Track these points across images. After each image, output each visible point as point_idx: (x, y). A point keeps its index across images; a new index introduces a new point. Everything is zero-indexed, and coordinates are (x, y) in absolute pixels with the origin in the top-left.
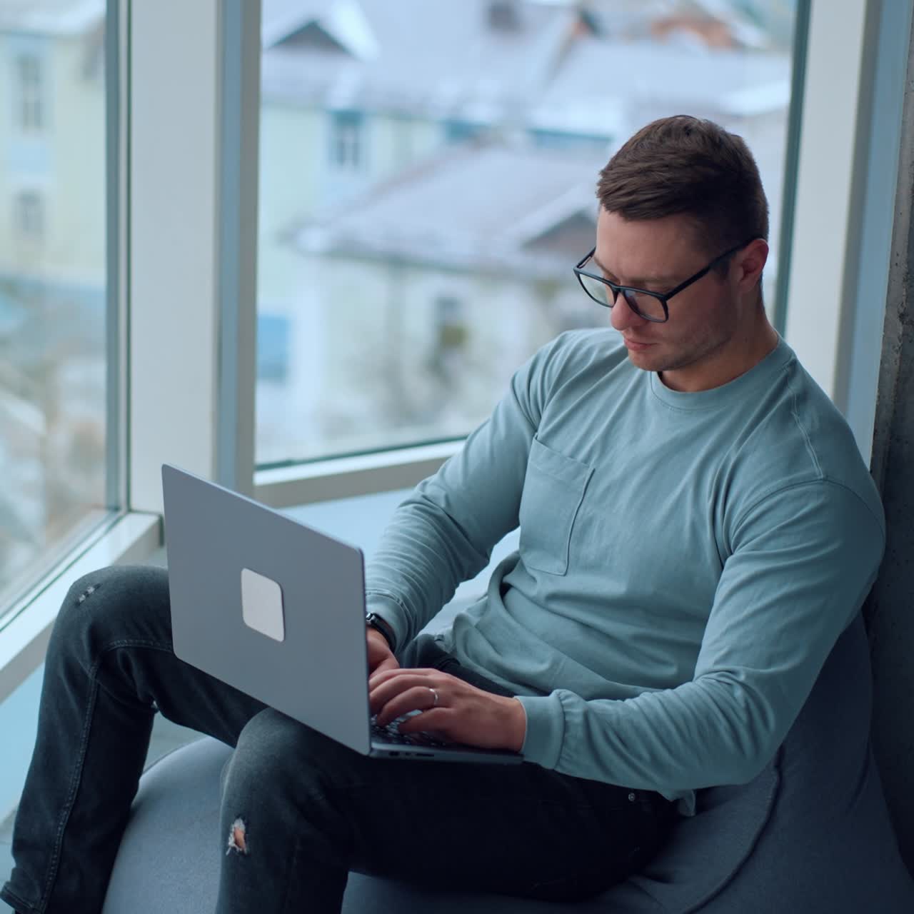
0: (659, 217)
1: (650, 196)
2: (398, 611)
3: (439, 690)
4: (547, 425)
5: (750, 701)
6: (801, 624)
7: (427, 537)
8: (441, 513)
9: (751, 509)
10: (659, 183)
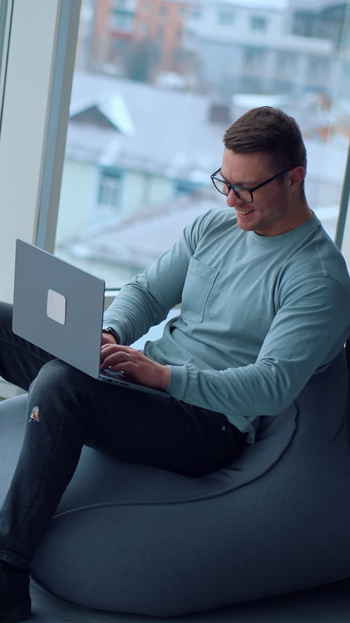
0: (250, 152)
1: (247, 142)
2: (121, 328)
3: (131, 355)
4: (199, 250)
5: (279, 374)
6: (308, 341)
7: (137, 299)
8: (145, 290)
9: (291, 288)
10: (252, 137)
